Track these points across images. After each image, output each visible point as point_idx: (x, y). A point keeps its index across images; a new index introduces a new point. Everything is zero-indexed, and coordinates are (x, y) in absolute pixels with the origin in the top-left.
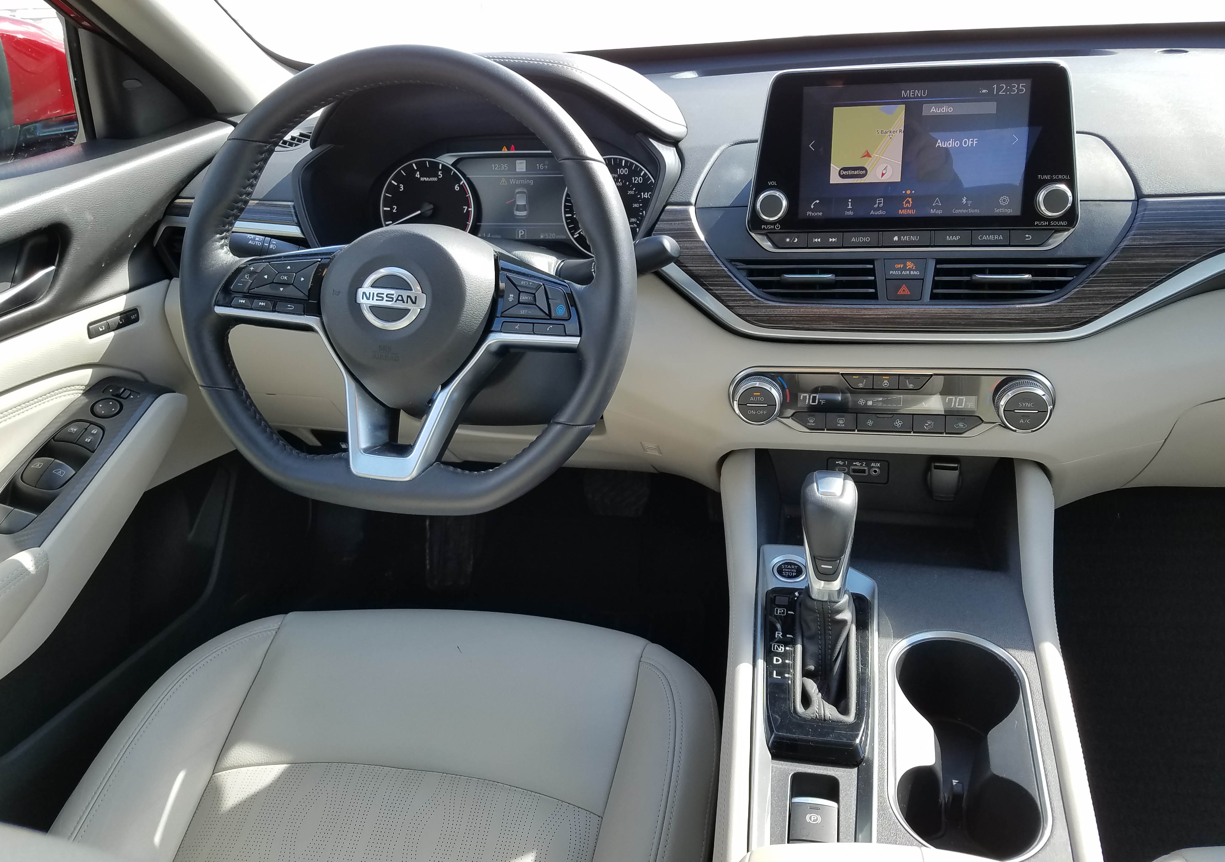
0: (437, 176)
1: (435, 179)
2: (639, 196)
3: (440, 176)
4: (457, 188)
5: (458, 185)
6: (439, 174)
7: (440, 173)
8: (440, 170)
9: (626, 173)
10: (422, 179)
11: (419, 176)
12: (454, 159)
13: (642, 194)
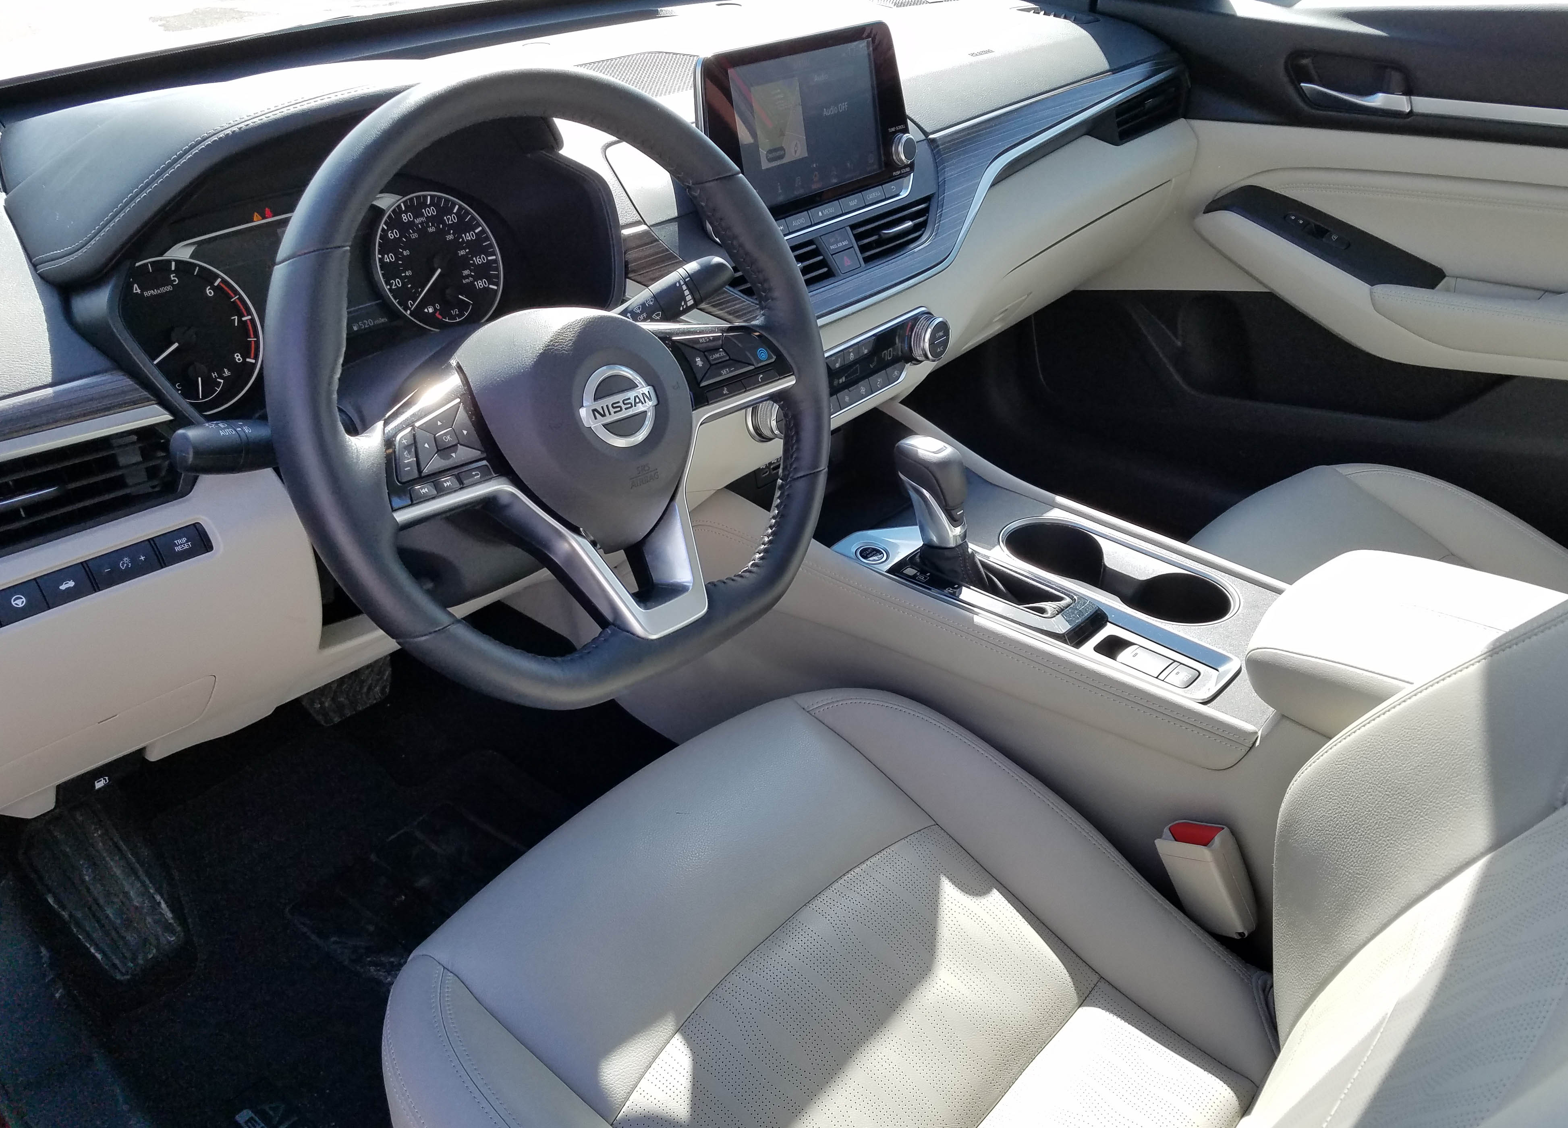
0: (170, 282)
1: (169, 288)
2: (461, 240)
3: (175, 281)
4: (210, 293)
5: (209, 287)
6: (172, 279)
7: (173, 277)
8: (173, 272)
9: (434, 212)
10: (146, 294)
11: (139, 291)
12: (191, 250)
13: (463, 235)
